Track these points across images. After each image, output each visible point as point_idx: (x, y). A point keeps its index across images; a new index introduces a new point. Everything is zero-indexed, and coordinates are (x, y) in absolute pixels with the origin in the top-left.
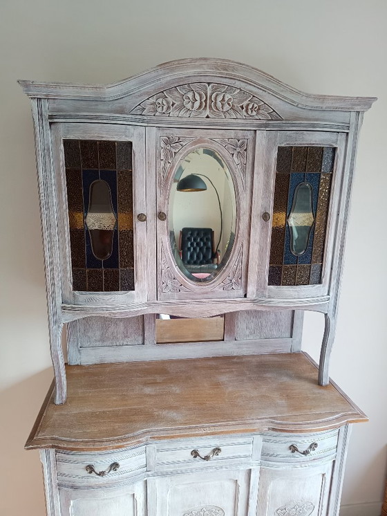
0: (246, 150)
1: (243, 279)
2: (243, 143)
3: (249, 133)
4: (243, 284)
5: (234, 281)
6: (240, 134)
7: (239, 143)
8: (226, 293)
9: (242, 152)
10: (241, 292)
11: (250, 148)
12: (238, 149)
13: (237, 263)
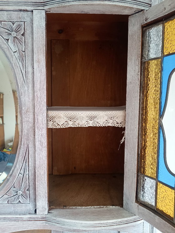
0: (23, 35)
1: (32, 191)
2: (19, 26)
3: (25, 14)
4: (32, 196)
5: (20, 192)
6: (15, 16)
7: (14, 27)
8: (12, 208)
9: (18, 37)
10: (31, 207)
11: (28, 32)
12: (14, 34)
13: (22, 172)
